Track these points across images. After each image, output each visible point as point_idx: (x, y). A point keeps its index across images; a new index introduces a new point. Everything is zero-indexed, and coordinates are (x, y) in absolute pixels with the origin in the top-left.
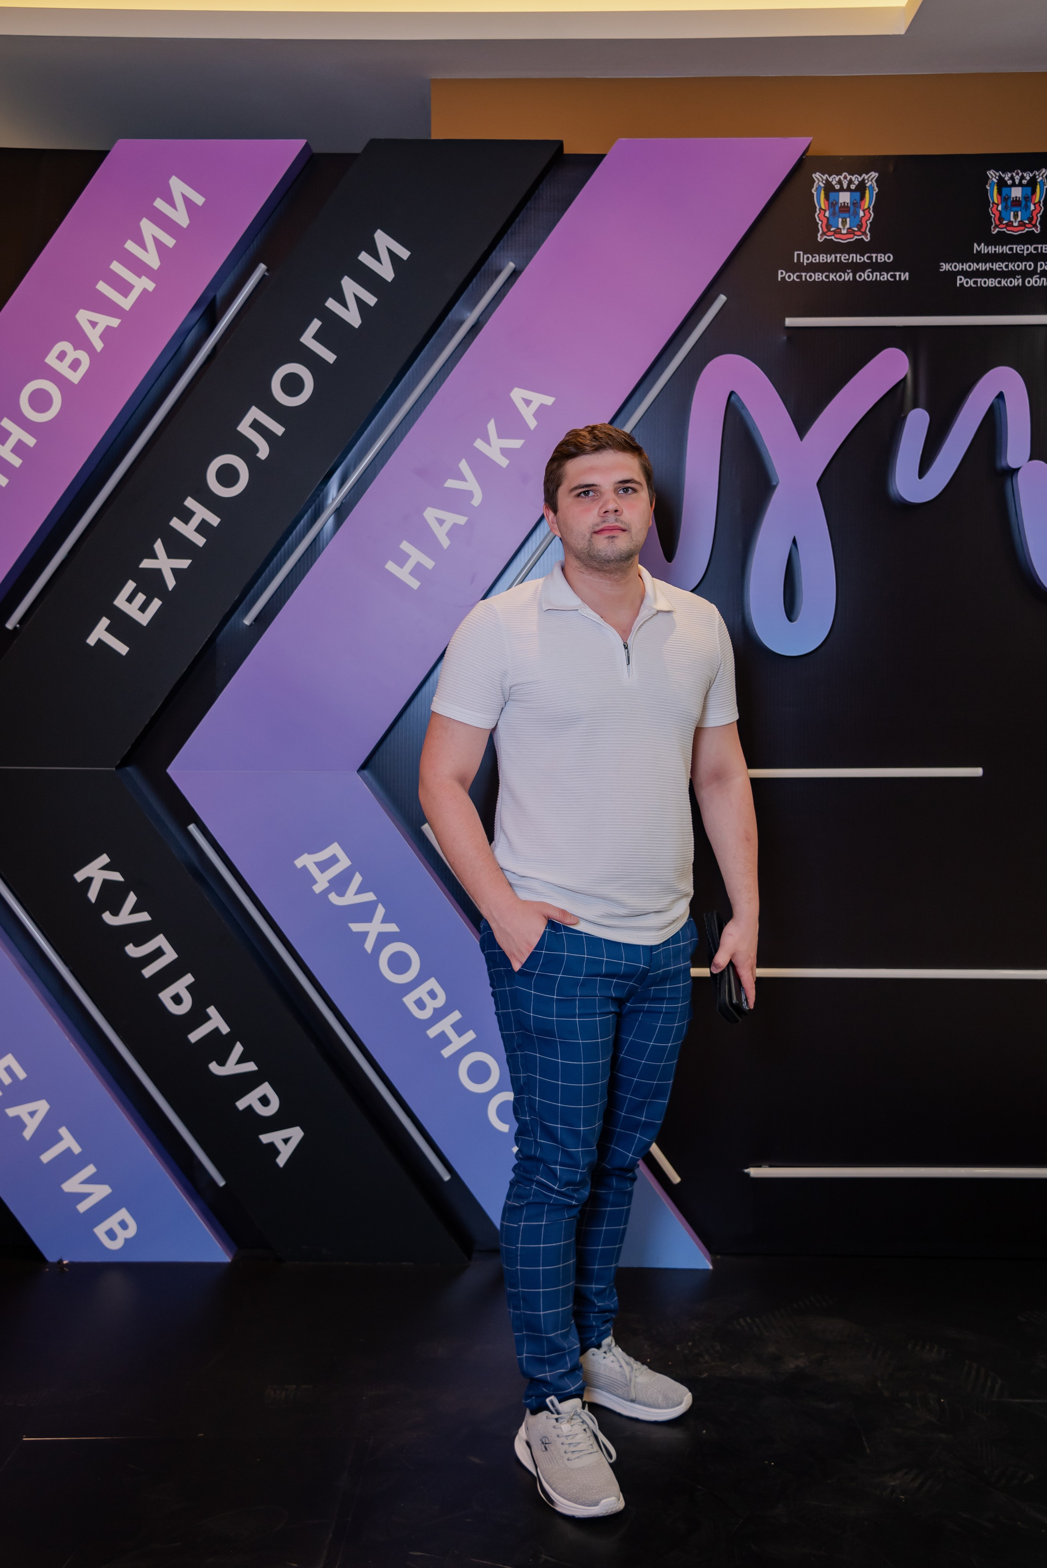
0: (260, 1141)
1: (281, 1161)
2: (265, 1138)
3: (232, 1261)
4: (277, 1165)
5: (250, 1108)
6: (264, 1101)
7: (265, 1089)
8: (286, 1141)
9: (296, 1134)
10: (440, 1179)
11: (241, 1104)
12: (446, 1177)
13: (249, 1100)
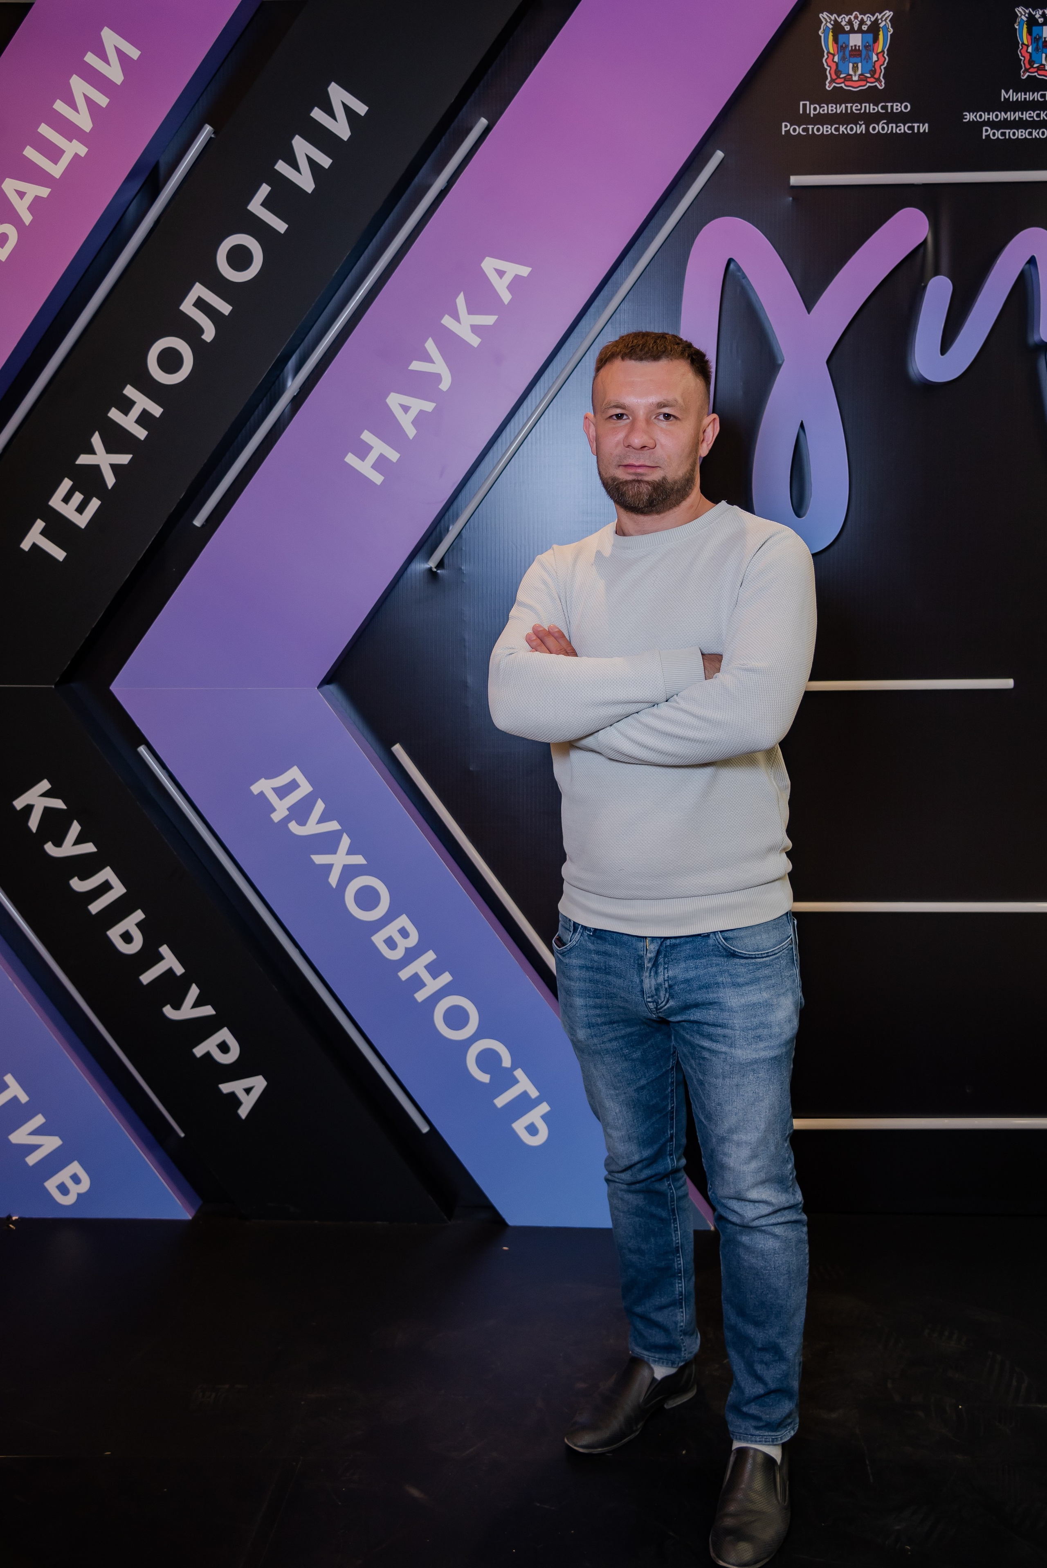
0: (220, 1091)
1: (243, 1112)
2: (226, 1088)
3: (193, 1219)
4: (239, 1116)
5: (208, 1055)
6: (224, 1047)
7: (225, 1034)
8: (248, 1091)
9: (259, 1083)
10: (418, 1130)
11: (199, 1051)
12: (425, 1129)
13: (207, 1047)
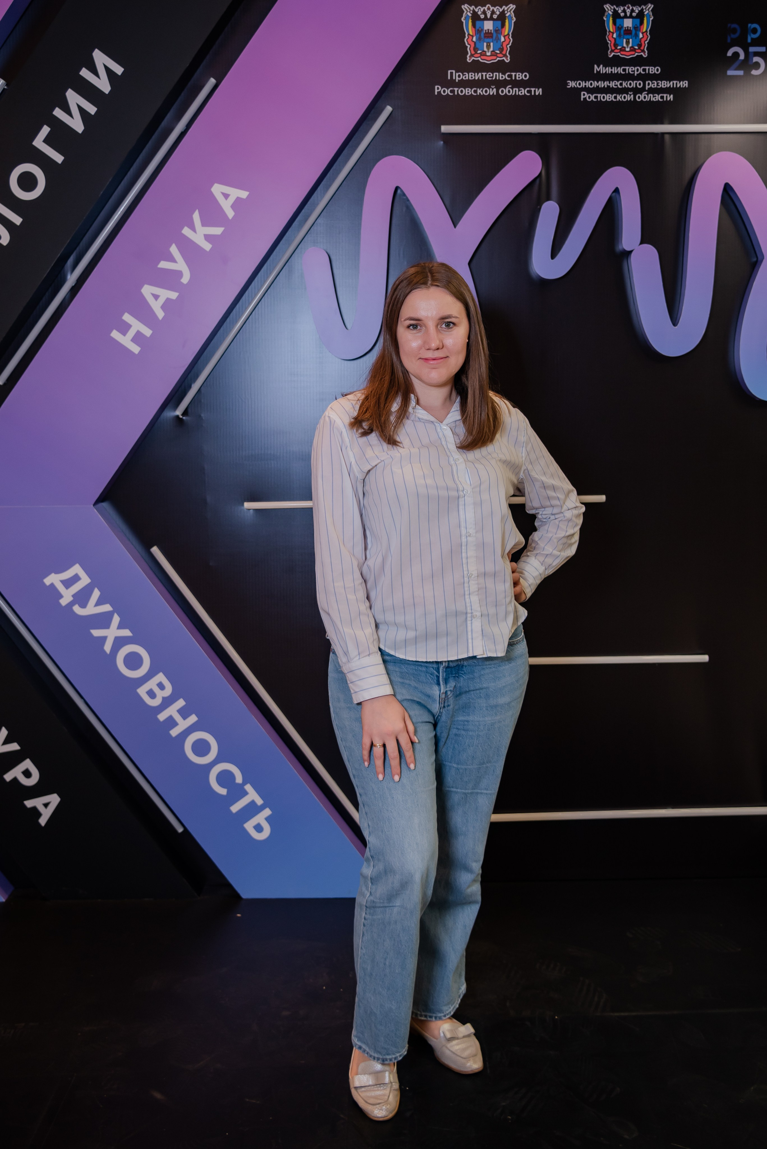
0: (25, 806)
1: (43, 821)
2: (29, 804)
3: (6, 901)
4: (39, 825)
5: (15, 780)
6: (27, 774)
7: (27, 764)
8: (46, 805)
9: (54, 799)
10: (175, 831)
11: (8, 777)
12: (180, 830)
13: (15, 773)
